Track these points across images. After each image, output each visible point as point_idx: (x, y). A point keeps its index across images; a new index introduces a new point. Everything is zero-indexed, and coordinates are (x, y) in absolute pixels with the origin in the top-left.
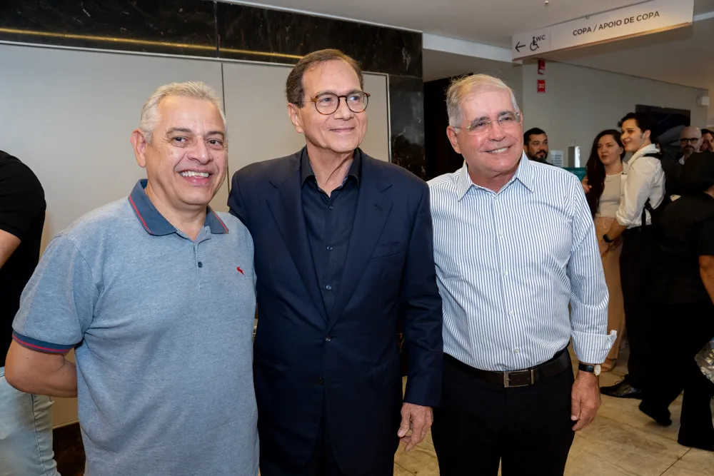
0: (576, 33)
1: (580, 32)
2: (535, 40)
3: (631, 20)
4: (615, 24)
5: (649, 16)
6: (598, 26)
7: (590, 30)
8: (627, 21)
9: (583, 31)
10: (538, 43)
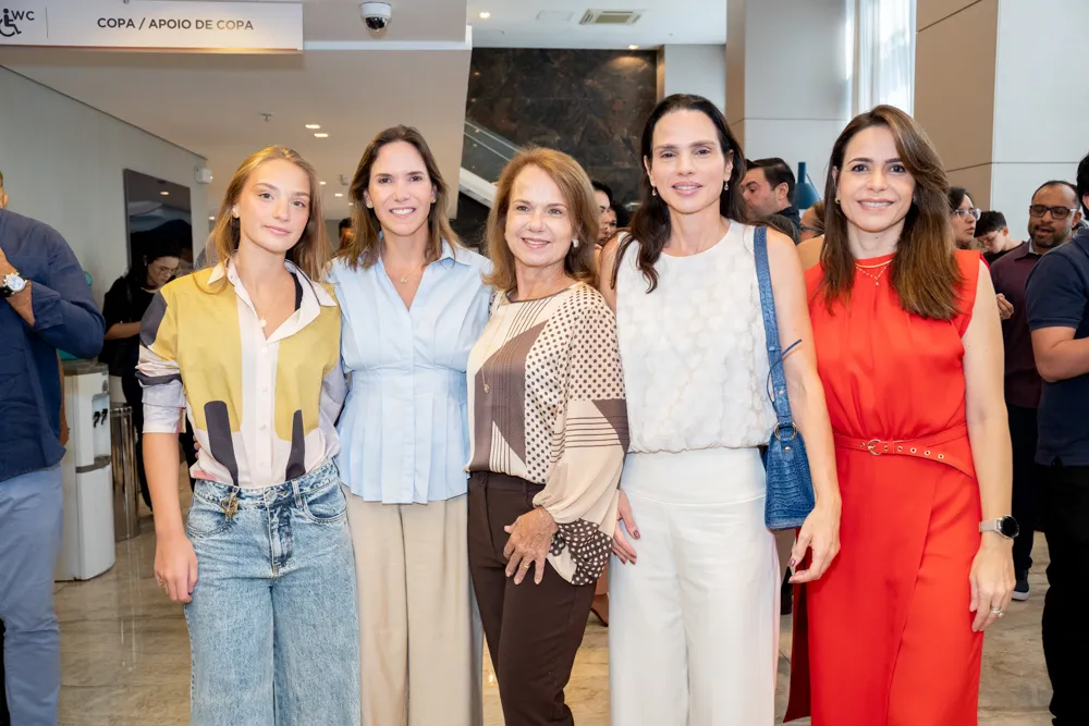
0: (102, 23)
1: (112, 23)
2: (11, 17)
3: (207, 24)
4: (180, 24)
5: (239, 24)
6: (148, 22)
7: (130, 23)
8: (200, 25)
9: (120, 22)
10: (17, 22)
